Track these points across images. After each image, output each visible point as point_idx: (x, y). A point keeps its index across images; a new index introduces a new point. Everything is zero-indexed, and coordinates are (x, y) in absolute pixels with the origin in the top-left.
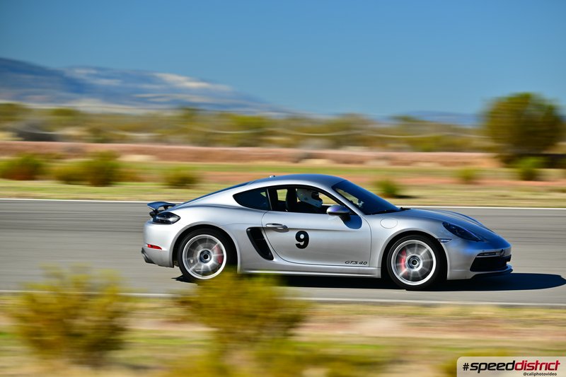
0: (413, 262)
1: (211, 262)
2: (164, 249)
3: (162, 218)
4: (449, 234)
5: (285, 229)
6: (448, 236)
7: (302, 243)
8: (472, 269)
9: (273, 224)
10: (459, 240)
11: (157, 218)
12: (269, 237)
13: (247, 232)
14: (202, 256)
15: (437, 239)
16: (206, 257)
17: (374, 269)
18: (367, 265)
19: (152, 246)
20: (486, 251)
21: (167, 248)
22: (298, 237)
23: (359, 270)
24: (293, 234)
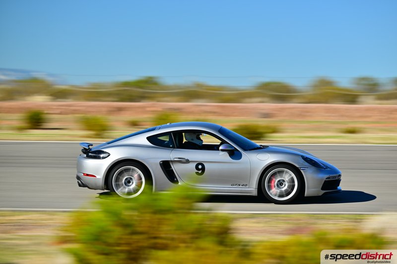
0: (280, 183)
1: (133, 186)
2: (98, 177)
3: (94, 155)
4: (306, 164)
5: (188, 161)
6: (306, 165)
7: (200, 172)
8: (323, 189)
9: (179, 158)
10: (313, 168)
11: (90, 154)
12: (175, 168)
13: (160, 164)
14: (126, 181)
15: (298, 168)
16: (129, 182)
17: (252, 190)
18: (247, 187)
19: (88, 175)
20: (331, 175)
21: (100, 176)
22: (197, 168)
23: (242, 190)
24: (194, 165)
